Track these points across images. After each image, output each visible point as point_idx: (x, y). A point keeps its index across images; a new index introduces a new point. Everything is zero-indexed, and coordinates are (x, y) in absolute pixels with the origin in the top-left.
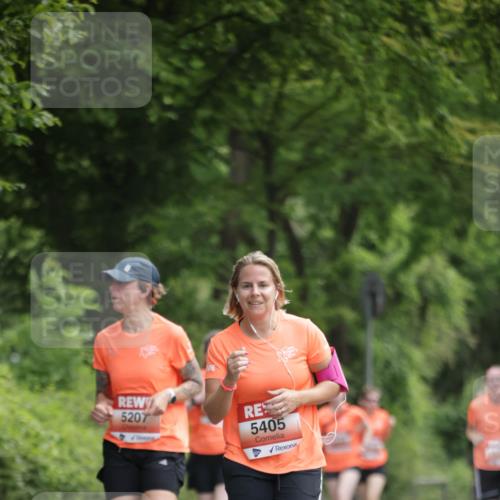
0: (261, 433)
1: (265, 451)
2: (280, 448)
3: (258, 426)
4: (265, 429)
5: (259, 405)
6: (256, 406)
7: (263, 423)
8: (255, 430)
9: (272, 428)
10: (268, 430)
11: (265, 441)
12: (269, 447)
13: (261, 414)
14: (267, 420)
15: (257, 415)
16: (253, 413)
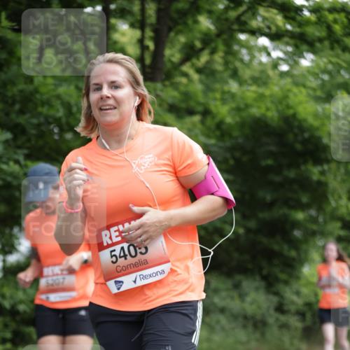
0: (121, 261)
1: (128, 282)
2: (145, 277)
3: (117, 253)
4: (125, 256)
5: (116, 228)
6: (113, 229)
7: (122, 248)
8: (114, 259)
9: (133, 254)
10: (128, 257)
11: (126, 271)
12: (132, 276)
13: (119, 239)
14: (125, 245)
15: (115, 240)
16: (111, 238)
